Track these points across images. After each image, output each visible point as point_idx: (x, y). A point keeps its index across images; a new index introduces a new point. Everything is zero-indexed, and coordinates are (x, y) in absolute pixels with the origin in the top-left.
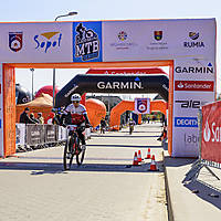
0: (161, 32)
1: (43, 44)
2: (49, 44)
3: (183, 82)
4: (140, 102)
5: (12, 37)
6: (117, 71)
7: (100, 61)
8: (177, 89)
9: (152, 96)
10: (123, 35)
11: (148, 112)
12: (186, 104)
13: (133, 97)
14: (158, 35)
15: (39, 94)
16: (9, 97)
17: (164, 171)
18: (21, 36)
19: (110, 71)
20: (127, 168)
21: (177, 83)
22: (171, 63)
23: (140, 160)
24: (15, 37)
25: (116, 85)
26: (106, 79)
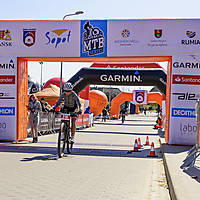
0: (161, 31)
1: (54, 40)
2: (59, 40)
3: (181, 76)
4: (138, 93)
5: (26, 33)
6: (118, 65)
7: (105, 56)
8: (174, 82)
9: (148, 88)
10: (126, 33)
11: (145, 102)
12: (182, 96)
13: (131, 89)
14: (158, 33)
15: (47, 85)
16: (22, 87)
17: (162, 157)
18: (34, 33)
19: (112, 66)
20: (129, 154)
21: (175, 77)
22: (169, 59)
23: (140, 146)
24: (29, 33)
25: (117, 78)
26: (109, 73)
